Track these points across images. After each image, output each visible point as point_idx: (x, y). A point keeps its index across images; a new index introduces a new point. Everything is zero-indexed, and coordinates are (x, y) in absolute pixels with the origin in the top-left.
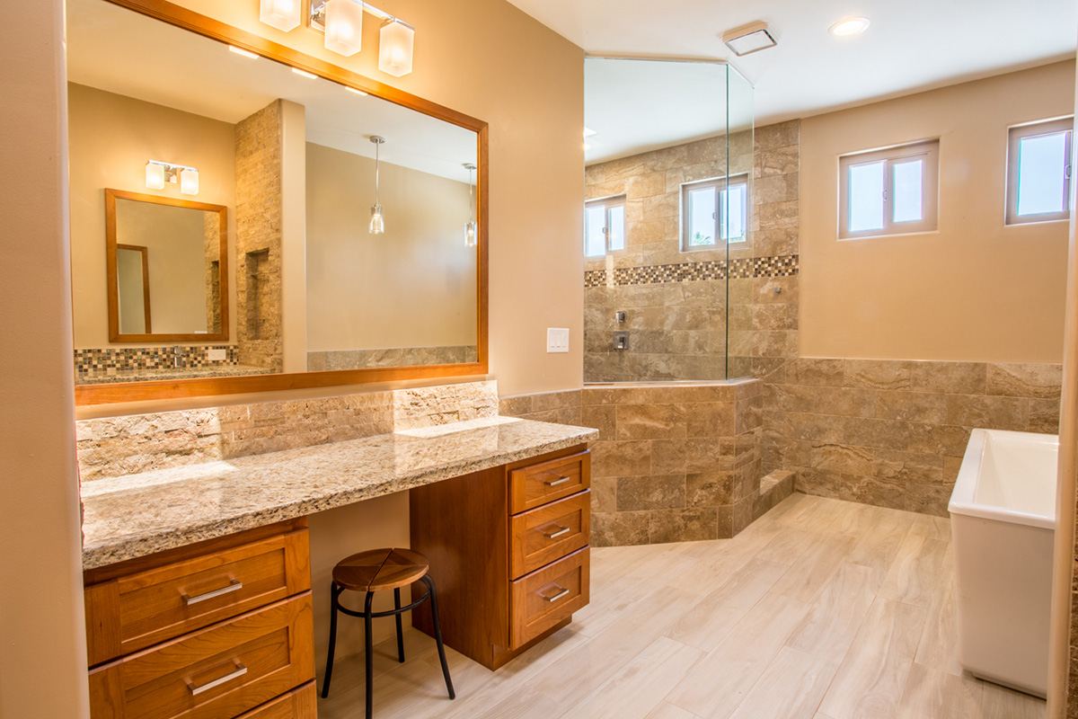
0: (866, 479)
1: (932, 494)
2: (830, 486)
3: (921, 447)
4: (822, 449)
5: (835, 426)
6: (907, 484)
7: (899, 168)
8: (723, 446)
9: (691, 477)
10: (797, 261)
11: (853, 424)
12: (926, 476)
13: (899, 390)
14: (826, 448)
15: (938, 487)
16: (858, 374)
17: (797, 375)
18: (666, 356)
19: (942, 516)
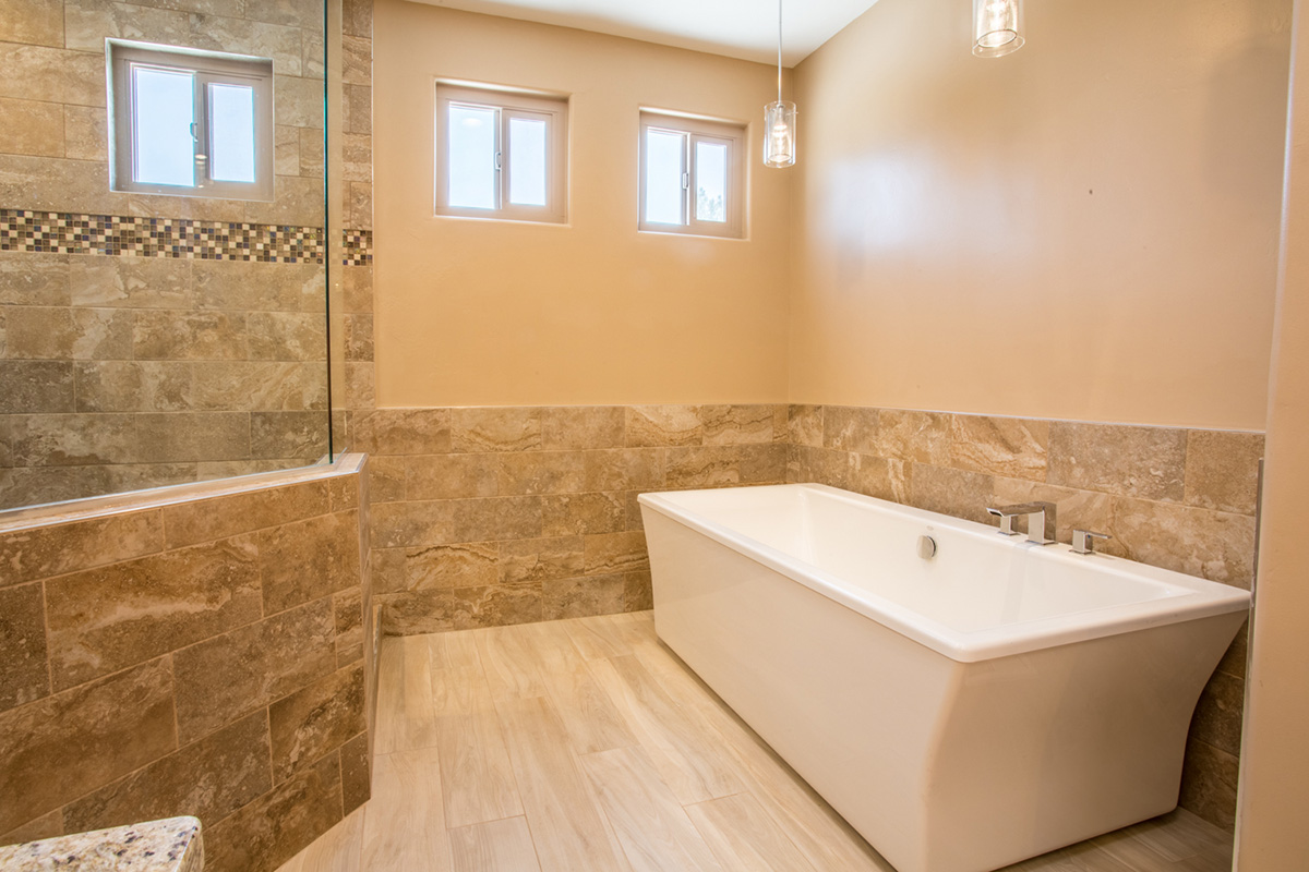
0: (490, 590)
1: (573, 590)
2: (438, 614)
3: (557, 528)
4: (422, 556)
5: (440, 516)
6: (544, 584)
7: (516, 125)
8: (342, 613)
9: (279, 710)
10: (369, 240)
11: (467, 509)
12: (566, 567)
13: (528, 451)
14: (429, 554)
15: (579, 578)
16: (472, 431)
17: (374, 440)
18: (82, 419)
19: (585, 616)
